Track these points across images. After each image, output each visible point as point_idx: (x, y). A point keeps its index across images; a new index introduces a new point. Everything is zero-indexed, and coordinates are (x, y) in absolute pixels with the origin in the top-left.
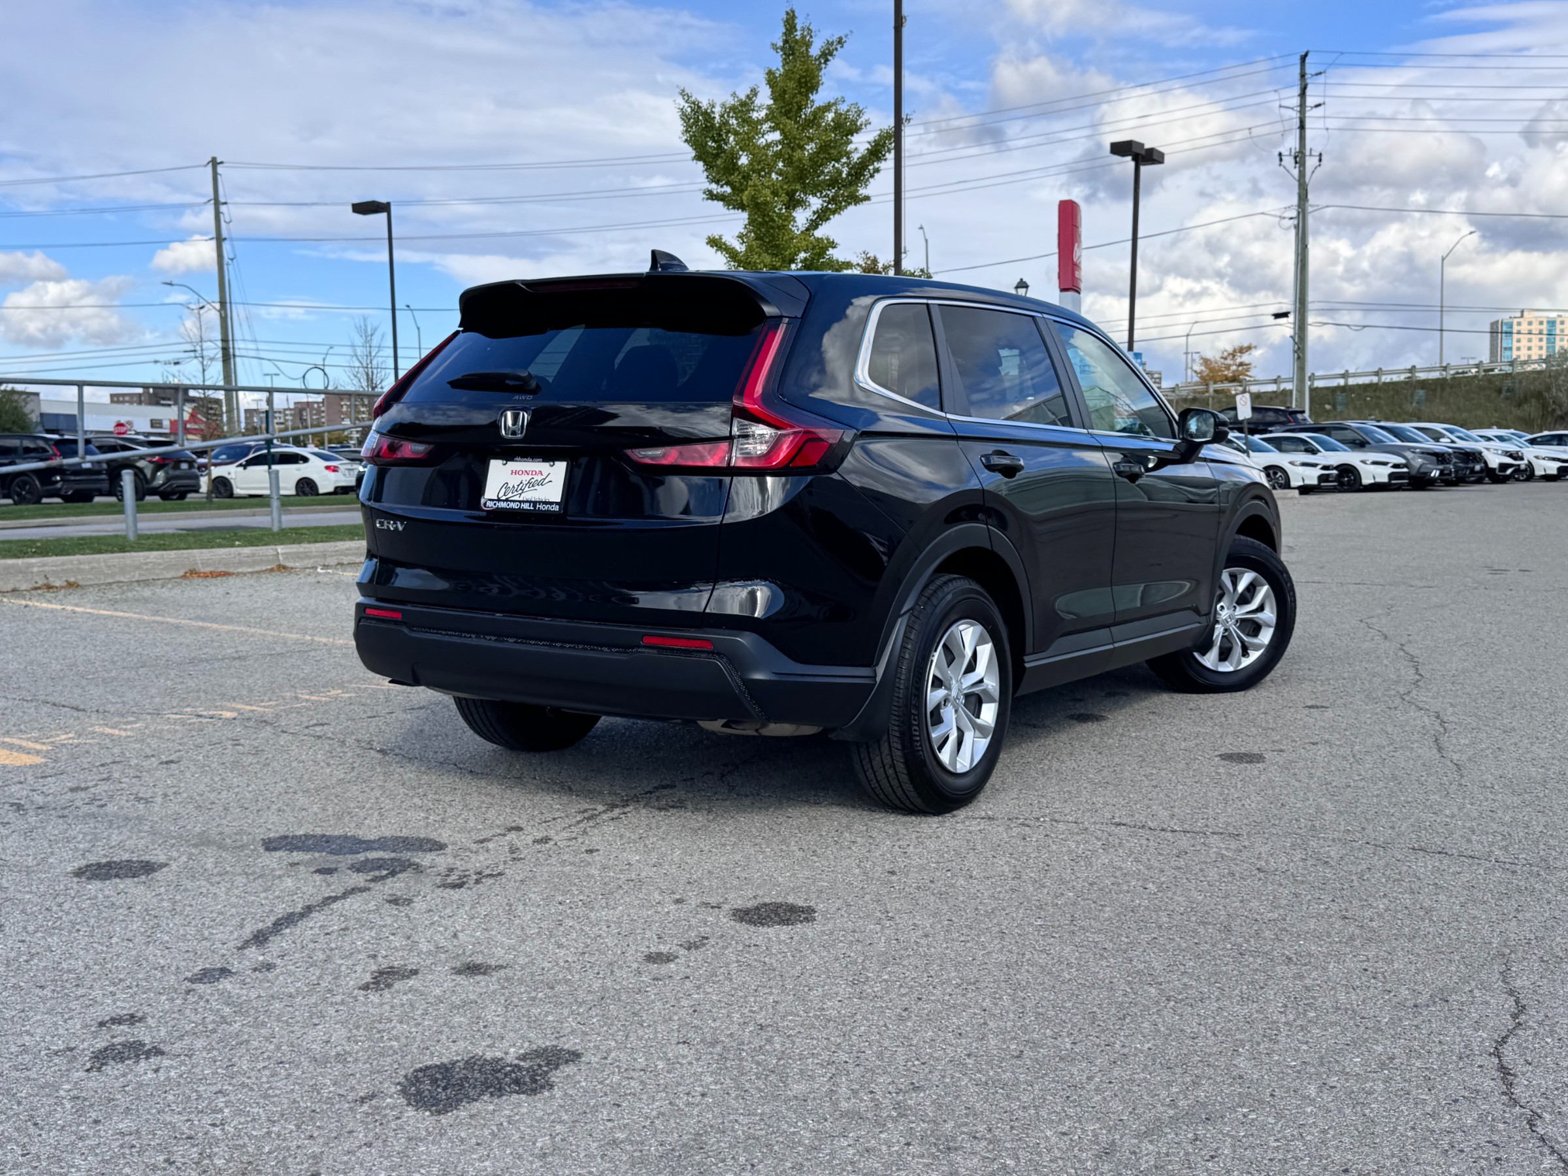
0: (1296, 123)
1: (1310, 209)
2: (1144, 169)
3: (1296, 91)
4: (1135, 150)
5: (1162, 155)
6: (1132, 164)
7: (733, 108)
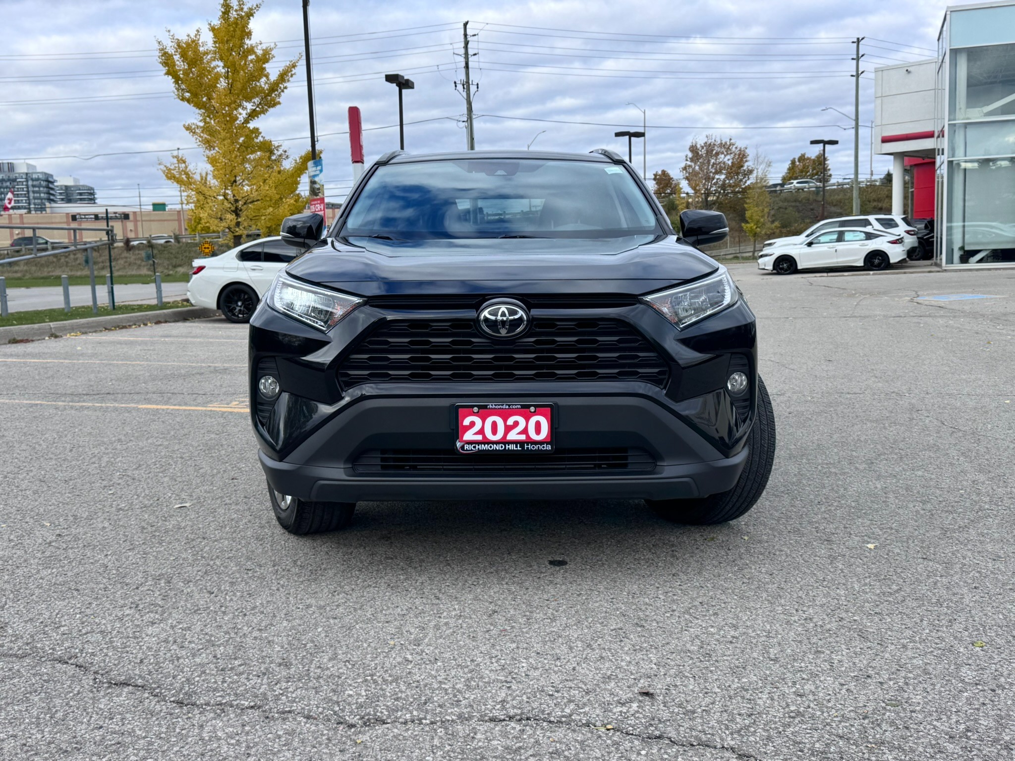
0: (463, 64)
1: (474, 117)
2: (404, 91)
3: (463, 45)
4: (400, 80)
5: (413, 83)
6: (397, 89)
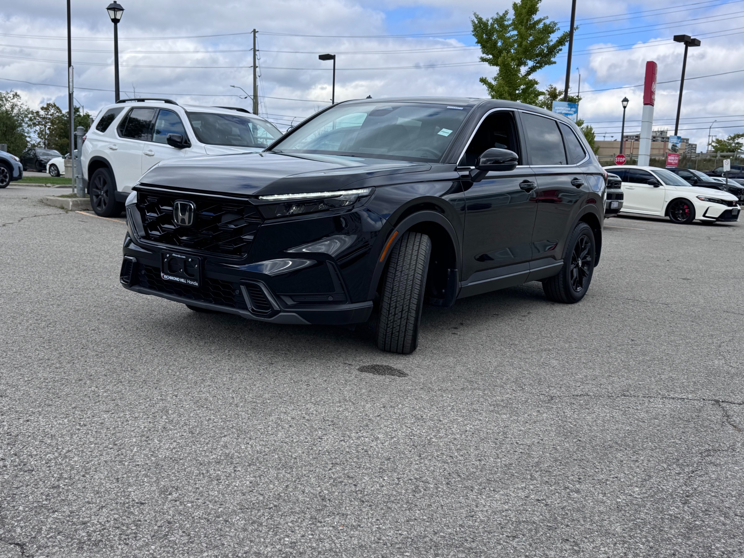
2: (690, 48)
4: (686, 39)
5: (699, 42)
6: (684, 46)
7: (496, 20)
